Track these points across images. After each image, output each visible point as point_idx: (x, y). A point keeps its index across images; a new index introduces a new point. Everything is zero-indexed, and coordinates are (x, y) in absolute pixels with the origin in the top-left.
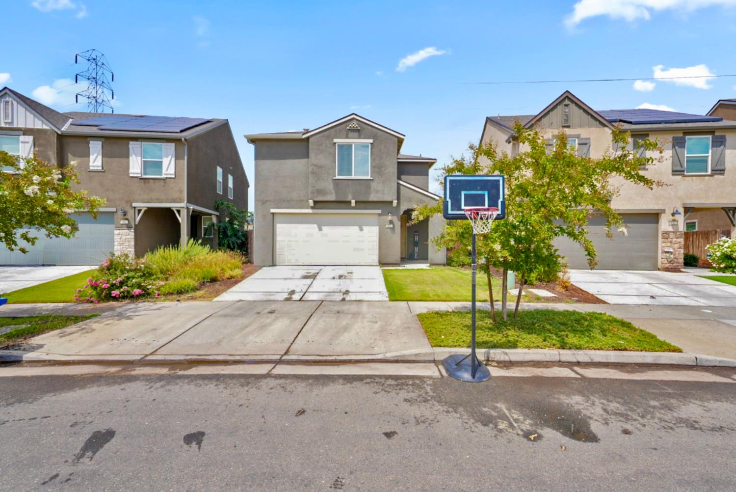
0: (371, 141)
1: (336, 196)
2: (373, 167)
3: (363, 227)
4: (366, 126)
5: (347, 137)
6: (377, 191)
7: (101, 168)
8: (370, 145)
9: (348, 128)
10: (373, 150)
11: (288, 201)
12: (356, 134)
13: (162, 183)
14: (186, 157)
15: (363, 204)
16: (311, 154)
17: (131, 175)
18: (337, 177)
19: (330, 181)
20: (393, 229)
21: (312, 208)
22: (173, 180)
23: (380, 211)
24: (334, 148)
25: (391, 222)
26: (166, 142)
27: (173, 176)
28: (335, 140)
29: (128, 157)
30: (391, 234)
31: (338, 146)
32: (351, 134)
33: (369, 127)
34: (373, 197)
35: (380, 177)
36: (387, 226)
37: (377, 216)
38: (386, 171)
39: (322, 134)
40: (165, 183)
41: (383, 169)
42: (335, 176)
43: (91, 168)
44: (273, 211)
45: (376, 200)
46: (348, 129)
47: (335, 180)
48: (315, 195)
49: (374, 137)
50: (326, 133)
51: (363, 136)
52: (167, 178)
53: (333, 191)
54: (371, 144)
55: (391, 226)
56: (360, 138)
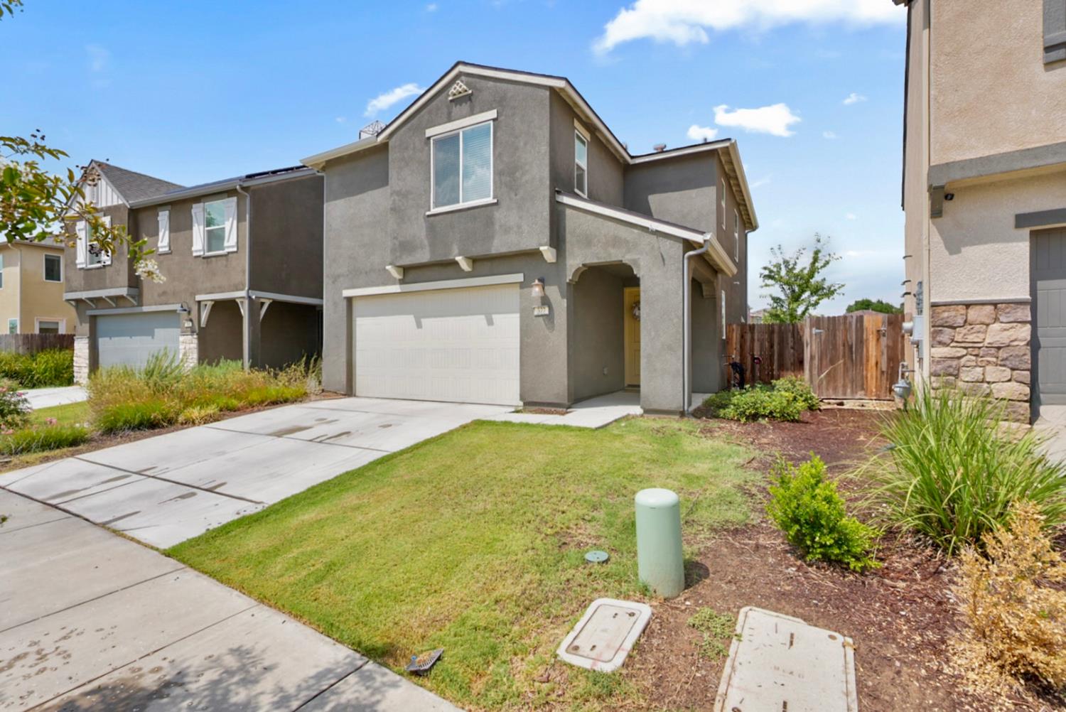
0: (493, 114)
1: (432, 252)
2: (498, 173)
3: (494, 317)
4: (483, 82)
5: (450, 120)
6: (507, 230)
7: (167, 249)
8: (492, 122)
9: (450, 98)
10: (498, 134)
11: (366, 273)
12: (465, 107)
13: (223, 261)
14: (248, 216)
15: (485, 263)
16: (393, 173)
17: (195, 254)
18: (434, 211)
19: (422, 220)
20: (549, 318)
21: (402, 282)
22: (235, 255)
23: (519, 277)
24: (427, 148)
25: (545, 301)
26: (229, 197)
27: (235, 249)
28: (429, 132)
29: (191, 228)
30: (547, 332)
31: (436, 142)
32: (456, 110)
33: (491, 84)
34: (499, 245)
35: (513, 195)
36: (536, 312)
37: (517, 290)
38: (527, 177)
39: (409, 125)
40: (227, 260)
41: (518, 174)
42: (429, 210)
43: (161, 250)
44: (347, 293)
45: (504, 250)
46: (451, 101)
47: (429, 216)
48: (398, 254)
49: (499, 102)
50: (414, 121)
51: (477, 109)
52: (229, 253)
53: (426, 242)
54: (494, 120)
55: (546, 311)
56: (472, 113)
